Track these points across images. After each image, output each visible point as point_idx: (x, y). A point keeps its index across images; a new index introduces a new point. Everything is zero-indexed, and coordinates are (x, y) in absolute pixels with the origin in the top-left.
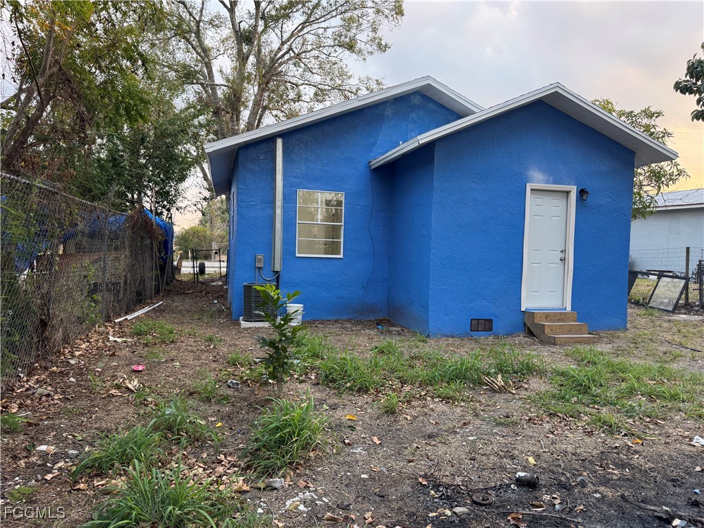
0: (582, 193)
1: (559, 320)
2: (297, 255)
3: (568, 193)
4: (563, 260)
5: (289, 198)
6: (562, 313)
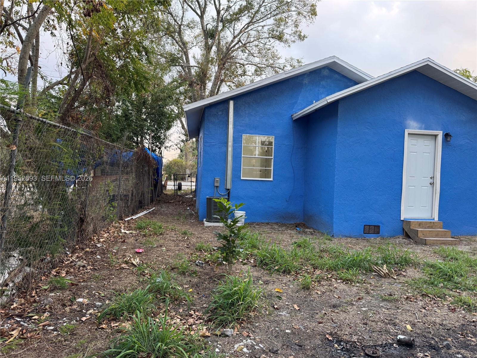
0: (446, 136)
1: (429, 227)
2: (242, 178)
3: (436, 136)
4: (432, 184)
5: (237, 140)
6: (431, 222)
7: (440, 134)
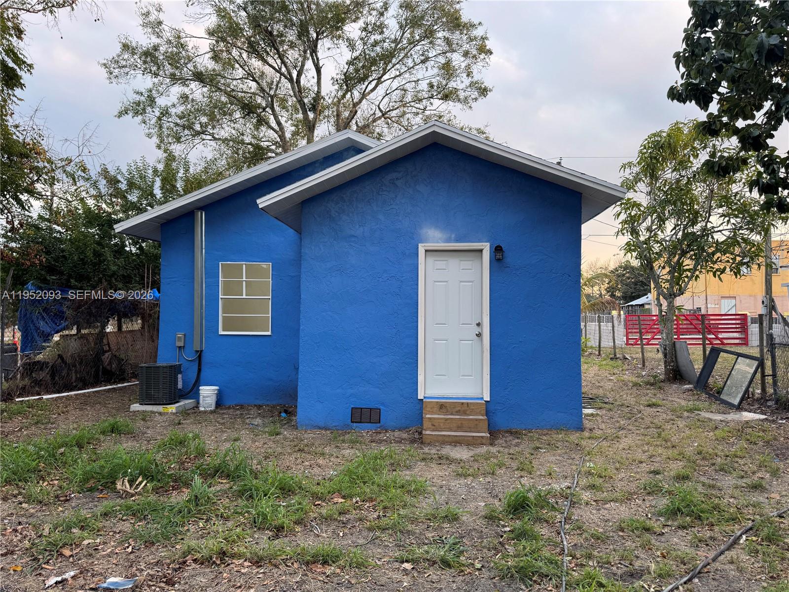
1: (458, 412)
2: (221, 332)
3: (481, 251)
4: (479, 335)
6: (463, 404)
7: (486, 247)
